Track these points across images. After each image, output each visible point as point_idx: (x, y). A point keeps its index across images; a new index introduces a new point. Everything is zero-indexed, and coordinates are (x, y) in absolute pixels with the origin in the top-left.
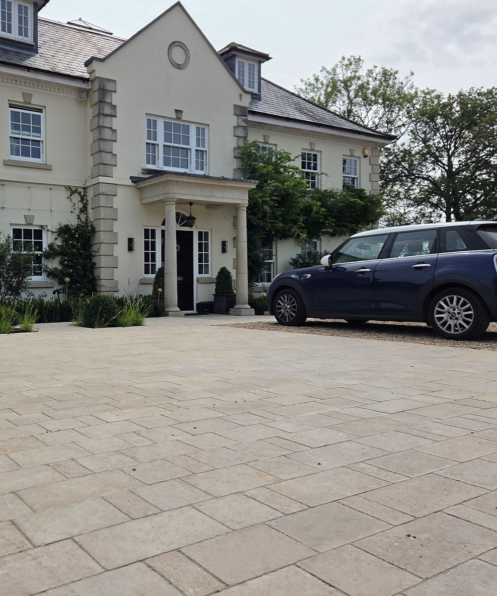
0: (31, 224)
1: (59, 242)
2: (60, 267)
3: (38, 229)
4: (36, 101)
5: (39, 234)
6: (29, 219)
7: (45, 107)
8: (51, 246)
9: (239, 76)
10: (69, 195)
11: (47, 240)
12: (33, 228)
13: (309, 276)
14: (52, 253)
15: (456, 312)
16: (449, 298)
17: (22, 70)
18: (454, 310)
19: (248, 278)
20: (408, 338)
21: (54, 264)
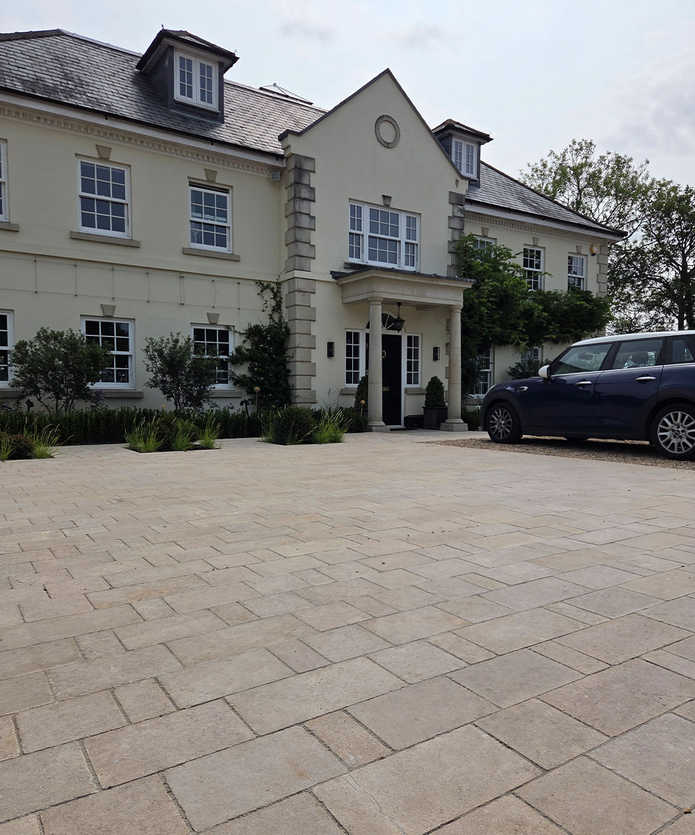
0: (215, 324)
1: (248, 346)
2: (248, 375)
3: (223, 329)
4: (221, 180)
5: (224, 335)
6: (213, 318)
7: (232, 187)
8: (238, 350)
9: (456, 158)
10: (259, 291)
11: (234, 342)
12: (218, 329)
13: (526, 388)
14: (240, 358)
15: (680, 429)
16: (673, 414)
17: (205, 143)
18: (678, 427)
19: (462, 389)
20: (629, 458)
21: (242, 371)
